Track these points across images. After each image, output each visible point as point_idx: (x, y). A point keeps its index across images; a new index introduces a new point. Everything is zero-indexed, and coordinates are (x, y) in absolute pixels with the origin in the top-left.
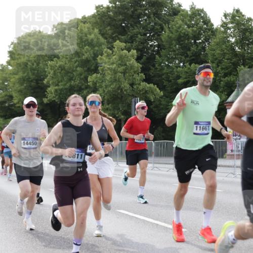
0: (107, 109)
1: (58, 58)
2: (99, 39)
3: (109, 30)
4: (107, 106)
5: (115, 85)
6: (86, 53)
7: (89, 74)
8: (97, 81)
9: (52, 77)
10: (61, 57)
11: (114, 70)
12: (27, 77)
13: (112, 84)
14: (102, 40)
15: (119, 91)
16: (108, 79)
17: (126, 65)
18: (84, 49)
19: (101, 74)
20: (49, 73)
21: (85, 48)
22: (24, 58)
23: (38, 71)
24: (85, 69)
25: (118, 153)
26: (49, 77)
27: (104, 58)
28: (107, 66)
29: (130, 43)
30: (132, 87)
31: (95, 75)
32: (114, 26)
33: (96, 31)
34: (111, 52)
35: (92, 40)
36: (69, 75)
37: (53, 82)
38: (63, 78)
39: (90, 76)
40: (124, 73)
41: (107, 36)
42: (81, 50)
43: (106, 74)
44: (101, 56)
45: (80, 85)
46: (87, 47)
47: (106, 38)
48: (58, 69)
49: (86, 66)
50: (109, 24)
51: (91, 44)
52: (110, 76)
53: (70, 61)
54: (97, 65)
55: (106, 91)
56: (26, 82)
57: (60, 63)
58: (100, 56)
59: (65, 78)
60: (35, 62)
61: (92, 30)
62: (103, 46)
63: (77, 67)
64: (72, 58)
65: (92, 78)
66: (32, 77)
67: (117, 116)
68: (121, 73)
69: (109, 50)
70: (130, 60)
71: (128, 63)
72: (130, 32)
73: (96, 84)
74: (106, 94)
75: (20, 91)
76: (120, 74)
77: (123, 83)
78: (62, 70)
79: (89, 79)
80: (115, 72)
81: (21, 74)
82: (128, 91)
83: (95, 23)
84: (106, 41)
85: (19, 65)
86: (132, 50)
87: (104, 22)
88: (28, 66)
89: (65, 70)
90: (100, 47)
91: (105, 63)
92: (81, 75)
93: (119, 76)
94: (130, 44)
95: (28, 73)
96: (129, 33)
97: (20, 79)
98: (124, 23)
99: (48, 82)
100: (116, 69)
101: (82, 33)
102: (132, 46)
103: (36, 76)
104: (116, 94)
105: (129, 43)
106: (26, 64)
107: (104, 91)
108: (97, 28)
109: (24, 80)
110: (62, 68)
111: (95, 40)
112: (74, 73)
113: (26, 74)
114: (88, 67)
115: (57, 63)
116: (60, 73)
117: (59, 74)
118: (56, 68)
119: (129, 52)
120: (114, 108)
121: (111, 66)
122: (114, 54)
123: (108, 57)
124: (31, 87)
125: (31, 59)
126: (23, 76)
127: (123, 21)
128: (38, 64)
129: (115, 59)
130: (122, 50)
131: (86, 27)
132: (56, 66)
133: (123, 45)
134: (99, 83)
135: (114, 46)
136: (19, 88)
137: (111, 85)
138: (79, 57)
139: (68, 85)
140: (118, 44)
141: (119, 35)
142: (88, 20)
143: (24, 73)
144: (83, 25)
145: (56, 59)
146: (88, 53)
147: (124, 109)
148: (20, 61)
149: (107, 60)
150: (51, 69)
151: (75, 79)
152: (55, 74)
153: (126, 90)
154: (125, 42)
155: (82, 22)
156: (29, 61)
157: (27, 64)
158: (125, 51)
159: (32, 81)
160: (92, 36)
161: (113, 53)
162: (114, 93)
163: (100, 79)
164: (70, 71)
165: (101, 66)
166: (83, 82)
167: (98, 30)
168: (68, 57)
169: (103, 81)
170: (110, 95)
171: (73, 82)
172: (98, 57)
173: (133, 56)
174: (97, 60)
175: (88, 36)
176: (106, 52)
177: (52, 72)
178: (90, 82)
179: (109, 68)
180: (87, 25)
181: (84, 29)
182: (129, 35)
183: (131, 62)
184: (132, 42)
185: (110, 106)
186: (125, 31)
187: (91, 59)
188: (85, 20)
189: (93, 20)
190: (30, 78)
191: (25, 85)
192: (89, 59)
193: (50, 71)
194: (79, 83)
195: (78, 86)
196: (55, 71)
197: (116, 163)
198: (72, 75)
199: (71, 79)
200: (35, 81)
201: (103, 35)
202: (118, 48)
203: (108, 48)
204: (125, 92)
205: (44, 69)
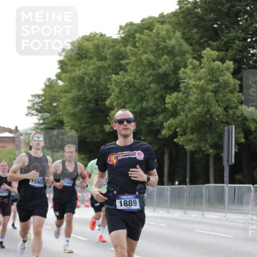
0: (191, 140)
1: (126, 71)
2: (182, 45)
3: (195, 33)
4: (191, 137)
5: (201, 108)
6: (164, 64)
7: (167, 93)
8: (177, 102)
9: (117, 97)
10: (129, 70)
11: (202, 88)
12: (83, 97)
13: (198, 106)
14: (186, 47)
15: (208, 116)
16: (192, 99)
17: (217, 81)
18: (160, 59)
19: (184, 93)
20: (114, 91)
21: (163, 58)
22: (80, 70)
23: (98, 88)
24: (162, 86)
25: (204, 200)
26: (112, 96)
27: (189, 72)
28: (192, 82)
29: (224, 51)
30: (227, 111)
31: (175, 94)
32: (202, 27)
33: (178, 34)
34: (197, 63)
35: (173, 47)
36: (140, 93)
37: (118, 103)
38: (132, 97)
39: (168, 96)
40: (215, 92)
41: (193, 42)
42: (157, 60)
43: (191, 93)
44: (185, 68)
45: (154, 107)
46: (165, 56)
47: (191, 44)
48: (125, 86)
49: (163, 82)
50: (196, 26)
51: (171, 52)
52: (195, 96)
53: (142, 75)
54: (178, 80)
55: (190, 115)
56: (81, 103)
57: (127, 78)
58: (182, 69)
59: (134, 98)
60: (95, 76)
61: (172, 33)
62: (188, 56)
63: (150, 83)
64: (144, 72)
65: (171, 98)
66: (90, 96)
67: (204, 149)
68: (212, 92)
69: (195, 61)
70: (225, 75)
71: (221, 79)
72: (224, 36)
73: (176, 106)
74: (190, 120)
75: (74, 115)
76: (210, 94)
77: (213, 106)
78: (130, 87)
79: (167, 100)
80: (203, 90)
81: (74, 93)
82: (221, 117)
83: (177, 24)
84: (191, 48)
85: (72, 79)
86: (227, 61)
87: (189, 22)
88: (85, 81)
89: (135, 87)
90: (184, 57)
91: (190, 78)
92: (156, 93)
93: (209, 96)
94: (223, 53)
95: (84, 91)
96: (223, 38)
97: (73, 99)
98: (217, 24)
99: (111, 103)
100: (205, 86)
101: (158, 38)
102: (227, 55)
103: (96, 95)
104: (204, 120)
105: (222, 51)
106: (82, 79)
107: (187, 116)
108: (179, 31)
109: (79, 100)
110: (130, 84)
111: (177, 47)
112: (146, 91)
113: (81, 92)
114: (166, 83)
115: (124, 78)
116: (128, 91)
117: (126, 92)
118: (123, 85)
119: (223, 63)
120: (200, 140)
121: (198, 82)
122: (202, 65)
123: (194, 71)
124: (88, 109)
125: (88, 72)
126: (77, 95)
127: (215, 21)
128: (98, 79)
129: (204, 72)
130: (214, 61)
131: (163, 29)
132: (122, 82)
133: (215, 54)
134: (180, 104)
135: (203, 55)
136: (72, 111)
137: (195, 108)
138: (154, 69)
139: (138, 107)
140: (207, 52)
141: (209, 40)
142: (168, 19)
143: (79, 91)
144: (160, 26)
145: (122, 72)
146: (167, 65)
147: (214, 141)
148: (73, 75)
149: (192, 74)
150: (116, 86)
151: (148, 100)
152: (121, 92)
153: (218, 116)
154: (218, 50)
155: (159, 22)
156: (86, 74)
157: (84, 78)
158: (218, 63)
159: (89, 102)
160: (173, 42)
161: (200, 65)
162: (200, 119)
163: (182, 100)
164: (141, 88)
165: (184, 82)
166: (159, 104)
167: (180, 33)
168: (139, 69)
169: (185, 103)
170: (195, 121)
171: (145, 103)
172: (180, 70)
173: (228, 69)
174: (178, 74)
175: (167, 41)
176: (191, 63)
177: (117, 90)
178: (169, 103)
179: (194, 85)
180: (166, 26)
181: (160, 32)
182: (223, 40)
183: (226, 77)
184: (227, 50)
185: (194, 137)
186: (217, 34)
187: (171, 73)
188: (163, 19)
189: (174, 19)
190: (86, 98)
191: (80, 107)
192: (167, 73)
193: (114, 87)
194: (153, 105)
195: (151, 108)
196: (121, 89)
197: (201, 213)
198: (143, 94)
199: (142, 99)
200: (93, 102)
201: (187, 40)
202: (208, 58)
203: (194, 58)
204: (217, 119)
205: (106, 85)
